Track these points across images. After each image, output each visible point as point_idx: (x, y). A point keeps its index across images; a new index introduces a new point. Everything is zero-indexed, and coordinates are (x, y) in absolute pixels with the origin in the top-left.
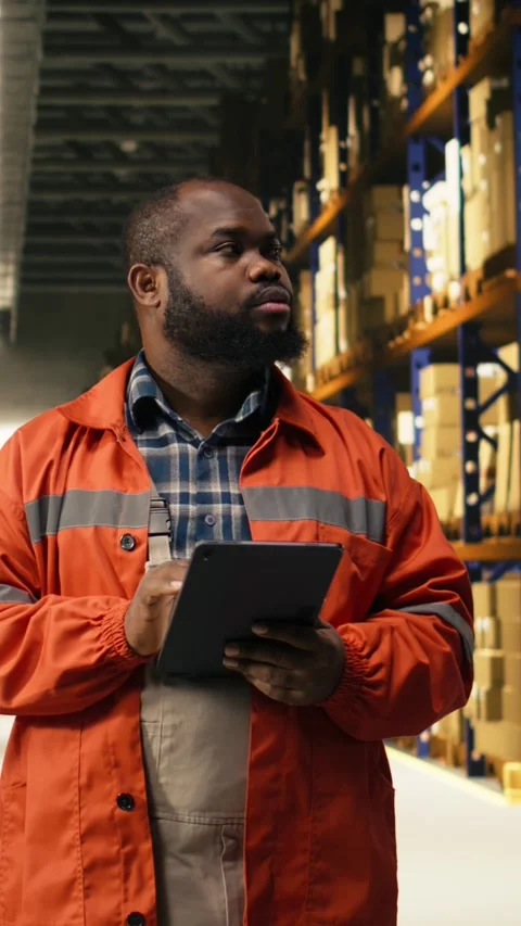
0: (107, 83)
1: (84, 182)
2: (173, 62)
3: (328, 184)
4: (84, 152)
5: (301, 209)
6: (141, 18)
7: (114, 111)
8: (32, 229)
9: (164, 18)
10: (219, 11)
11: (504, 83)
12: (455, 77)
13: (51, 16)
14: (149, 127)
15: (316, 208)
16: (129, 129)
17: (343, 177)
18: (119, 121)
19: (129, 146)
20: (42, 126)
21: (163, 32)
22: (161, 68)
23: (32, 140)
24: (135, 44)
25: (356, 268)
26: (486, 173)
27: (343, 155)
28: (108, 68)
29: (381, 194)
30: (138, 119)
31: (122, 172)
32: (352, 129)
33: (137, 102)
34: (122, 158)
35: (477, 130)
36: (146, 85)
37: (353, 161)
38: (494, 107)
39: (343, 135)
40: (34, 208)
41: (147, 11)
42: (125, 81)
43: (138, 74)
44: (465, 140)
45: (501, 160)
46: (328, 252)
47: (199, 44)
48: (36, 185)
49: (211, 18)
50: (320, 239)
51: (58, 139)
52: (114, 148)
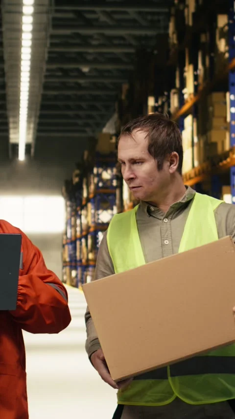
0: (78, 41)
1: (65, 86)
2: (109, 32)
3: (189, 91)
4: (66, 73)
5: (174, 101)
6: (94, 12)
7: (80, 54)
8: (43, 108)
9: (105, 13)
10: (129, 10)
14: (95, 61)
15: (182, 101)
16: (86, 62)
17: (196, 88)
18: (82, 58)
19: (85, 69)
20: (51, 60)
21: (103, 18)
22: (103, 35)
23: (45, 67)
24: (89, 24)
25: (203, 129)
27: (196, 78)
28: (78, 35)
29: (216, 96)
30: (90, 58)
31: (82, 81)
32: (200, 66)
33: (91, 51)
34: (83, 75)
36: (94, 42)
37: (201, 80)
39: (196, 68)
40: (44, 97)
41: (97, 9)
42: (85, 41)
43: (91, 37)
46: (189, 121)
47: (120, 24)
48: (46, 87)
49: (125, 13)
50: (185, 115)
51: (54, 66)
52: (79, 71)
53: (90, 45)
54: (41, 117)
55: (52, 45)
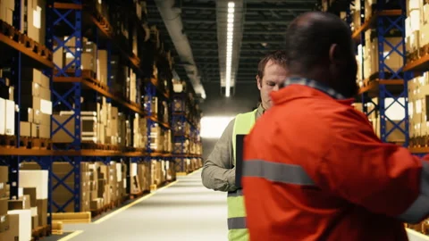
0: (258, 28)
1: (252, 54)
2: (277, 23)
4: (253, 46)
6: (269, 11)
7: (261, 35)
8: (240, 66)
9: (275, 12)
10: (289, 10)
11: (374, 30)
12: (360, 29)
13: (248, 11)
14: (270, 39)
16: (265, 40)
18: (262, 38)
19: (264, 44)
20: (244, 39)
21: (274, 15)
22: (274, 25)
23: (241, 43)
24: (266, 18)
26: (370, 53)
28: (261, 25)
30: (267, 37)
31: (262, 51)
33: (267, 33)
34: (263, 47)
35: (367, 42)
36: (269, 29)
38: (372, 37)
40: (240, 61)
41: (271, 10)
42: (264, 28)
43: (267, 26)
44: (364, 45)
45: (375, 50)
47: (284, 18)
48: (242, 55)
49: (287, 11)
51: (246, 43)
52: (261, 45)
53: (267, 30)
54: (239, 72)
55: (246, 30)
